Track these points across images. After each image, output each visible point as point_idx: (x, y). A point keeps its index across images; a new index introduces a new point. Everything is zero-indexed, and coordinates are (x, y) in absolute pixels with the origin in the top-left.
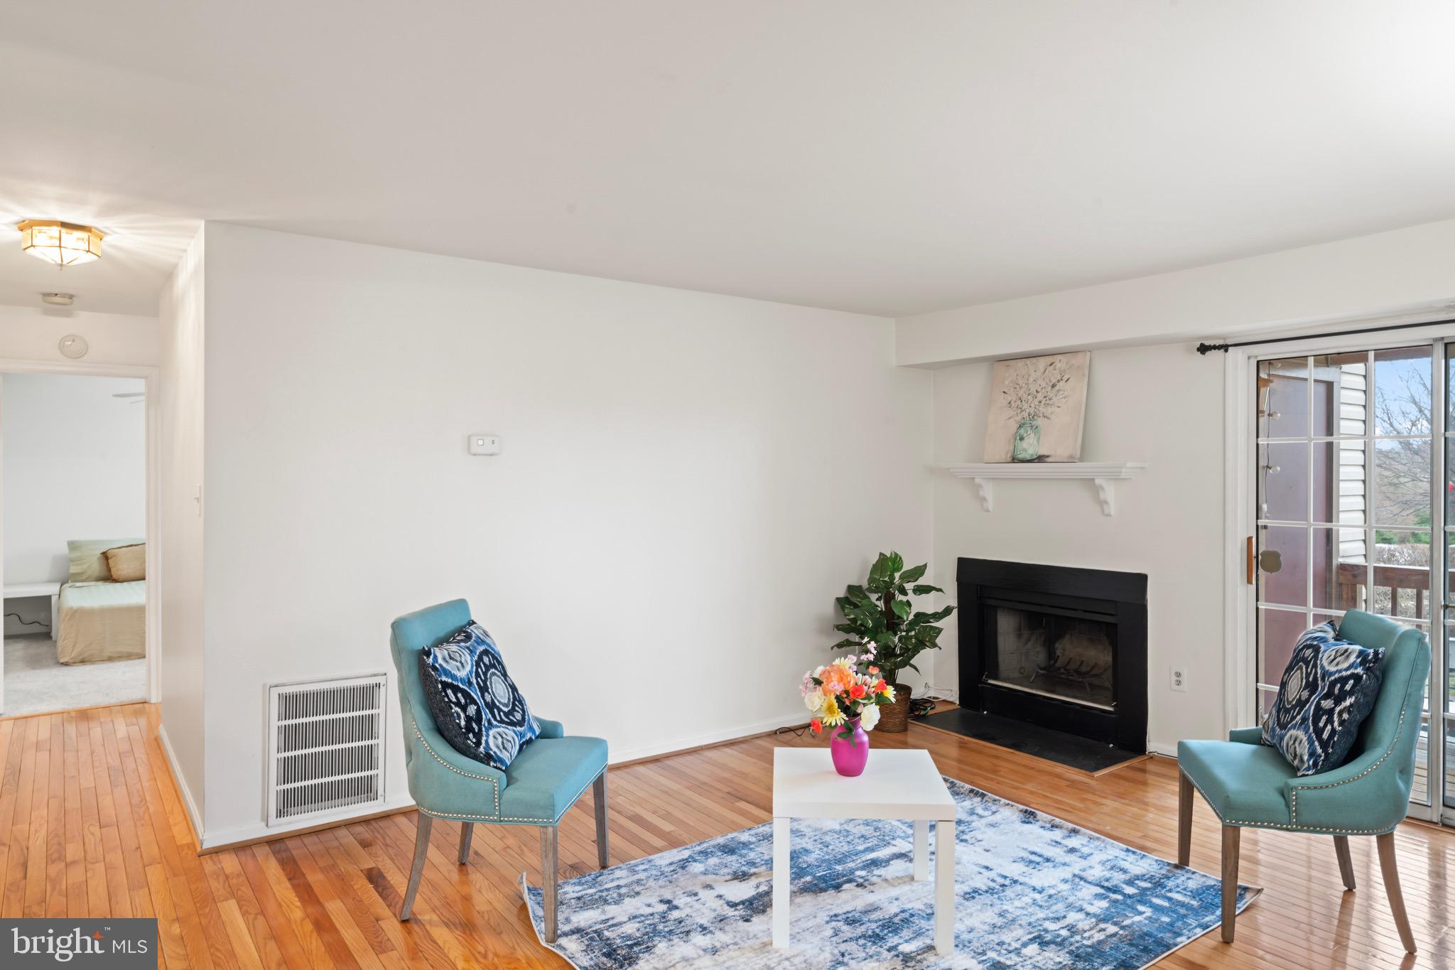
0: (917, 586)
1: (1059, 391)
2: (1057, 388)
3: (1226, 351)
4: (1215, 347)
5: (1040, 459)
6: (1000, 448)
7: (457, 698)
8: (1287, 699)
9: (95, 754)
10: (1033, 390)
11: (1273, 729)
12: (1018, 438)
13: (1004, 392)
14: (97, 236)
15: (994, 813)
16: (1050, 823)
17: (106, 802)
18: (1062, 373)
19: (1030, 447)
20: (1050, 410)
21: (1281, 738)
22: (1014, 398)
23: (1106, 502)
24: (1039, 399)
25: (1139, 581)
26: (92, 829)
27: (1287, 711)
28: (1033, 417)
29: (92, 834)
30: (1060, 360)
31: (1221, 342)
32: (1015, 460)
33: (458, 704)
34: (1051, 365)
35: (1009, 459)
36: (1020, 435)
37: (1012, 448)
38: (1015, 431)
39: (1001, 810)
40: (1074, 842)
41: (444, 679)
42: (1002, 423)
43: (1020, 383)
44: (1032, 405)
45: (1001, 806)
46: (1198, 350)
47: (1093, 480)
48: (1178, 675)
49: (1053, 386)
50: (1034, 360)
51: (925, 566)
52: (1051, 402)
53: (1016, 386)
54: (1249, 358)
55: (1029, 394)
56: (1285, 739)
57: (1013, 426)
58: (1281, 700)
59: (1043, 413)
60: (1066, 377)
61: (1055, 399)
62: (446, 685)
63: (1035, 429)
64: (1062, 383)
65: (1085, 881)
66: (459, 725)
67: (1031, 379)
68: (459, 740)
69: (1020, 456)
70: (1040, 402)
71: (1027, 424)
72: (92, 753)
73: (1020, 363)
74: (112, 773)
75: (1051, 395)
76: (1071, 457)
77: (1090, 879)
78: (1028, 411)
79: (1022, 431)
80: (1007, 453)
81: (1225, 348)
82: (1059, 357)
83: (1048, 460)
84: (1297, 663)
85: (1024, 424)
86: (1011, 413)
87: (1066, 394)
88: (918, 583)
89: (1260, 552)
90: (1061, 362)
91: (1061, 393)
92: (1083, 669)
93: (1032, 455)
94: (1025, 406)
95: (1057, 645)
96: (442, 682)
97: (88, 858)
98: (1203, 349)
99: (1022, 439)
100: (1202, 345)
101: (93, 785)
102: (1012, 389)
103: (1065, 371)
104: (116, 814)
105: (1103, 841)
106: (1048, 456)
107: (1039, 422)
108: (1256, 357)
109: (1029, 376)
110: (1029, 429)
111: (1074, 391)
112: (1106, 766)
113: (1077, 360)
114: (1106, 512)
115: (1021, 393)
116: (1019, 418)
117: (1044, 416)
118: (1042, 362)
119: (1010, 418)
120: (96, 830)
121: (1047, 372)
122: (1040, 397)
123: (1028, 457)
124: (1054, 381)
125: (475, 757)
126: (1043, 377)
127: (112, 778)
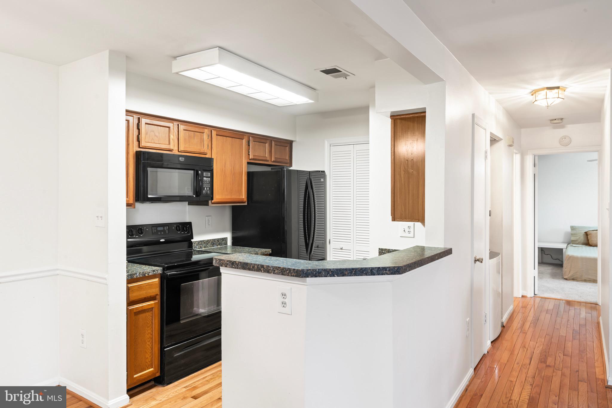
9: (569, 322)
14: (562, 89)
17: (569, 344)
26: (560, 354)
29: (560, 357)
72: (568, 321)
74: (574, 332)
97: (555, 366)
101: (565, 335)
104: (572, 352)
120: (562, 355)
127: (574, 335)
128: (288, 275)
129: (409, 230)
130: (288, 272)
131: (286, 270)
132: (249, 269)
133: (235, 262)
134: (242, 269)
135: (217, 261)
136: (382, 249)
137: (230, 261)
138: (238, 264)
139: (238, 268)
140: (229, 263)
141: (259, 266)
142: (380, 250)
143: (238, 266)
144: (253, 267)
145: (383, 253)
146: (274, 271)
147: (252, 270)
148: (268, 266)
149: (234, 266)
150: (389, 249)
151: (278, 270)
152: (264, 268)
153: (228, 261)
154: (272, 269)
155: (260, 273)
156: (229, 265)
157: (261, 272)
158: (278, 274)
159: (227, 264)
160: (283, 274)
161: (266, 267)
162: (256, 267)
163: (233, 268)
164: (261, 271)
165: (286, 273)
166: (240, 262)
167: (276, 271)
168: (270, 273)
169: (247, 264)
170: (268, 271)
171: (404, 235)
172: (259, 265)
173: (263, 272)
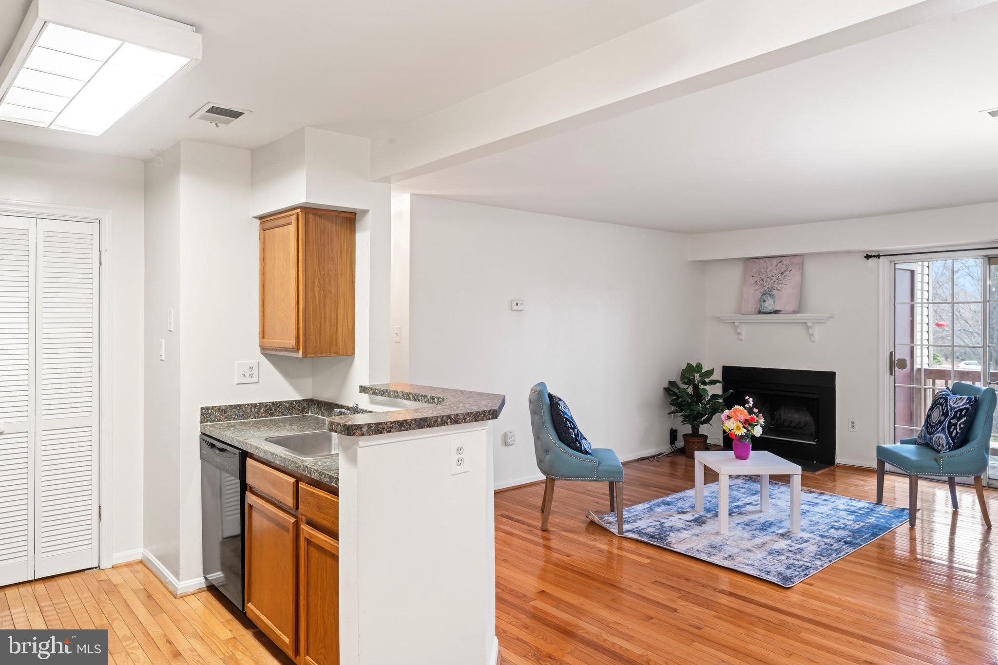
0: (710, 380)
1: (785, 276)
2: (784, 274)
3: (879, 258)
4: (874, 256)
5: (776, 312)
6: (752, 306)
7: (571, 425)
8: (932, 422)
10: (770, 275)
11: (925, 436)
12: (762, 301)
13: (753, 276)
15: (778, 488)
16: (808, 491)
18: (787, 266)
19: (769, 305)
20: (780, 286)
21: (931, 439)
22: (759, 279)
23: (813, 335)
24: (773, 280)
25: (831, 376)
27: (933, 427)
28: (771, 290)
30: (786, 260)
31: (876, 254)
32: (760, 313)
33: (571, 428)
34: (780, 262)
35: (757, 312)
36: (763, 299)
37: (758, 306)
38: (760, 297)
39: (781, 487)
40: (824, 497)
41: (565, 416)
42: (753, 294)
43: (762, 271)
44: (770, 284)
45: (780, 485)
46: (865, 257)
47: (806, 323)
48: (853, 423)
49: (782, 274)
50: (770, 259)
51: (713, 370)
52: (781, 282)
53: (760, 273)
54: (890, 262)
55: (768, 278)
56: (934, 438)
57: (758, 294)
58: (928, 423)
59: (776, 288)
60: (789, 269)
61: (783, 280)
62: (567, 419)
63: (772, 296)
64: (787, 273)
65: (839, 510)
66: (573, 437)
67: (769, 270)
68: (572, 444)
69: (764, 311)
70: (775, 282)
71: (767, 293)
73: (761, 261)
75: (781, 277)
76: (794, 311)
77: (841, 509)
78: (767, 286)
79: (764, 297)
80: (756, 308)
81: (878, 256)
82: (785, 258)
83: (780, 312)
84: (936, 406)
85: (765, 293)
86: (757, 287)
87: (790, 278)
88: (711, 378)
89: (896, 359)
90: (786, 262)
91: (787, 277)
92: (793, 425)
93: (771, 310)
94: (766, 284)
95: (776, 413)
96: (566, 418)
98: (868, 257)
99: (764, 301)
100: (867, 255)
102: (757, 275)
103: (789, 266)
105: (838, 496)
106: (780, 311)
107: (775, 292)
108: (894, 261)
109: (767, 267)
110: (768, 296)
111: (793, 277)
112: (819, 470)
113: (796, 260)
114: (812, 340)
115: (763, 277)
116: (762, 290)
117: (777, 290)
118: (775, 261)
119: (756, 290)
121: (778, 266)
122: (774, 279)
123: (768, 311)
124: (782, 271)
125: (581, 452)
126: (776, 268)
128: (483, 420)
129: (251, 373)
130: (482, 416)
131: (480, 414)
132: (430, 426)
133: (406, 421)
134: (417, 428)
135: (372, 427)
136: (206, 407)
137: (397, 421)
138: (410, 423)
139: (410, 429)
140: (395, 424)
141: (445, 418)
142: (204, 411)
143: (410, 425)
144: (436, 421)
145: (208, 413)
146: (466, 419)
147: (434, 426)
148: (457, 415)
149: (404, 427)
150: (220, 406)
151: (470, 416)
152: (451, 419)
153: (392, 423)
154: (462, 417)
155: (446, 427)
156: (396, 428)
157: (448, 425)
158: (471, 422)
159: (392, 428)
160: (476, 421)
161: (454, 417)
162: (440, 420)
163: (403, 430)
164: (447, 423)
165: (480, 418)
166: (413, 419)
167: (468, 419)
168: (460, 423)
169: (425, 419)
170: (457, 421)
171: (244, 380)
172: (443, 416)
173: (450, 425)
